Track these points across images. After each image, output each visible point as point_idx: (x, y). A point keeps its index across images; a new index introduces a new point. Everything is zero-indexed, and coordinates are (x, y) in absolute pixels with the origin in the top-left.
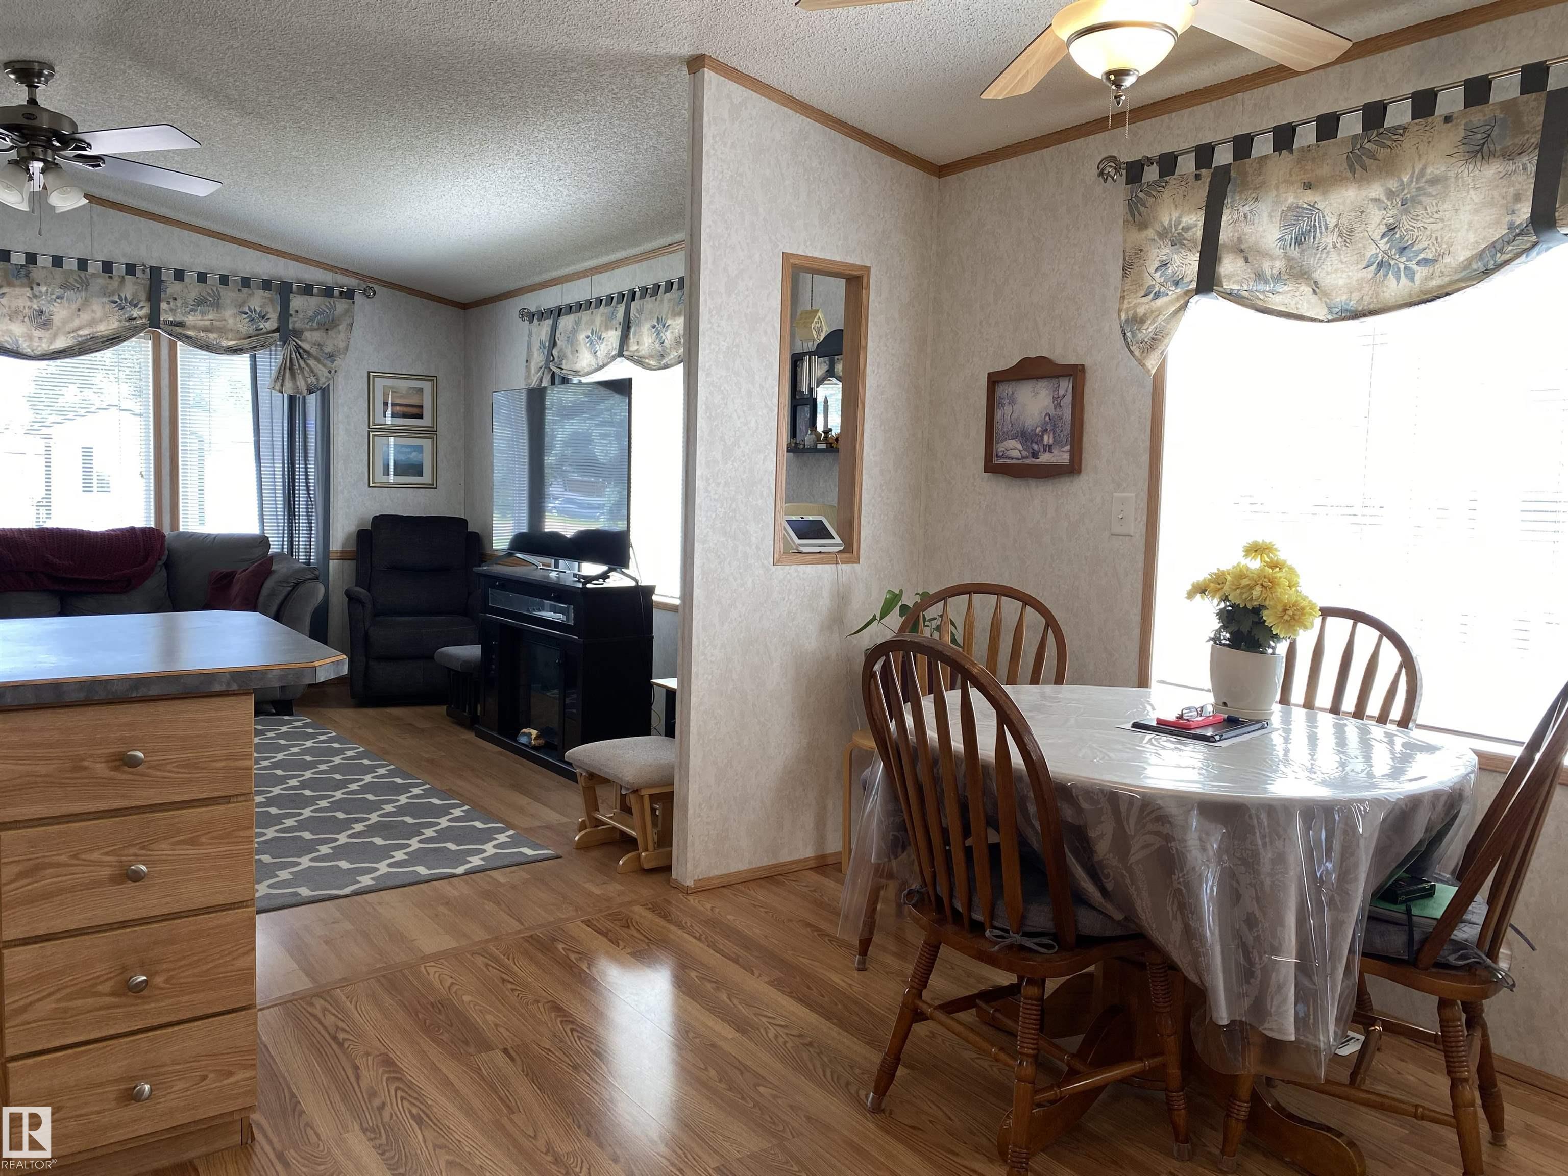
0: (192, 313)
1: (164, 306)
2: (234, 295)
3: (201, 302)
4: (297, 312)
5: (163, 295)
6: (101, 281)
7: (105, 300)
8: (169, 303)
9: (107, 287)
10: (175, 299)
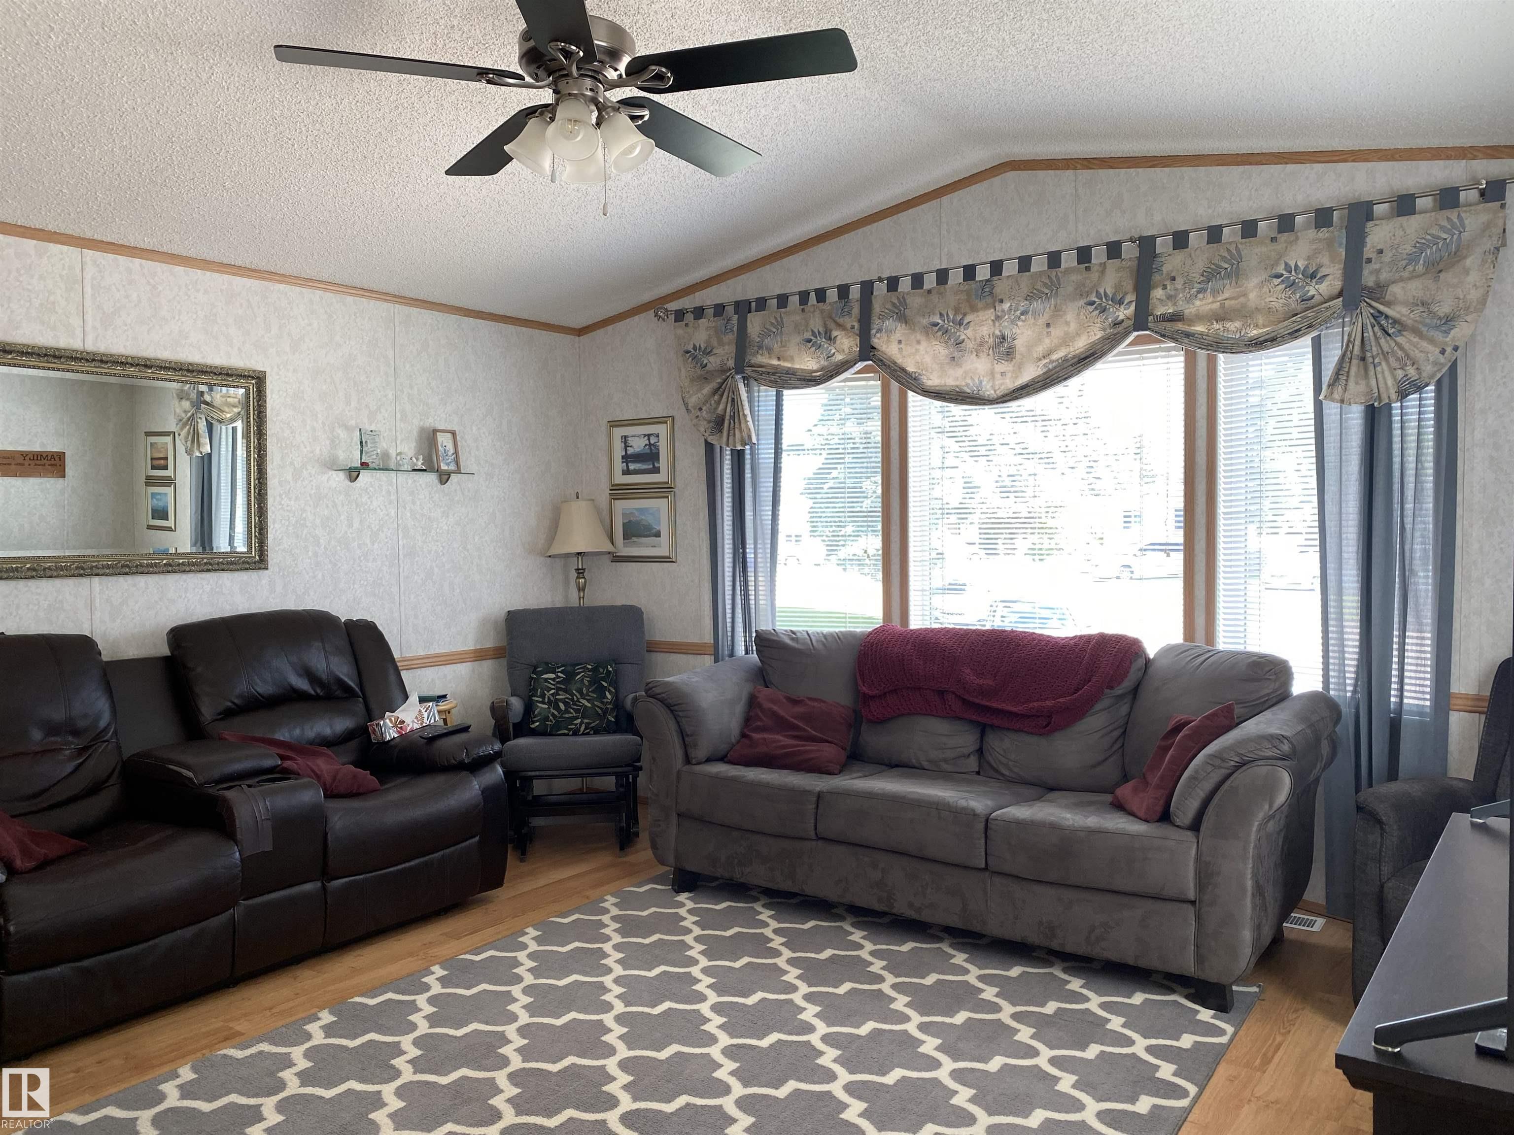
0: (1200, 296)
1: (1158, 293)
2: (1264, 249)
3: (1211, 274)
4: (1381, 252)
5: (1156, 278)
6: (1074, 277)
7: (1082, 302)
8: (1165, 287)
9: (1083, 285)
10: (1173, 279)
